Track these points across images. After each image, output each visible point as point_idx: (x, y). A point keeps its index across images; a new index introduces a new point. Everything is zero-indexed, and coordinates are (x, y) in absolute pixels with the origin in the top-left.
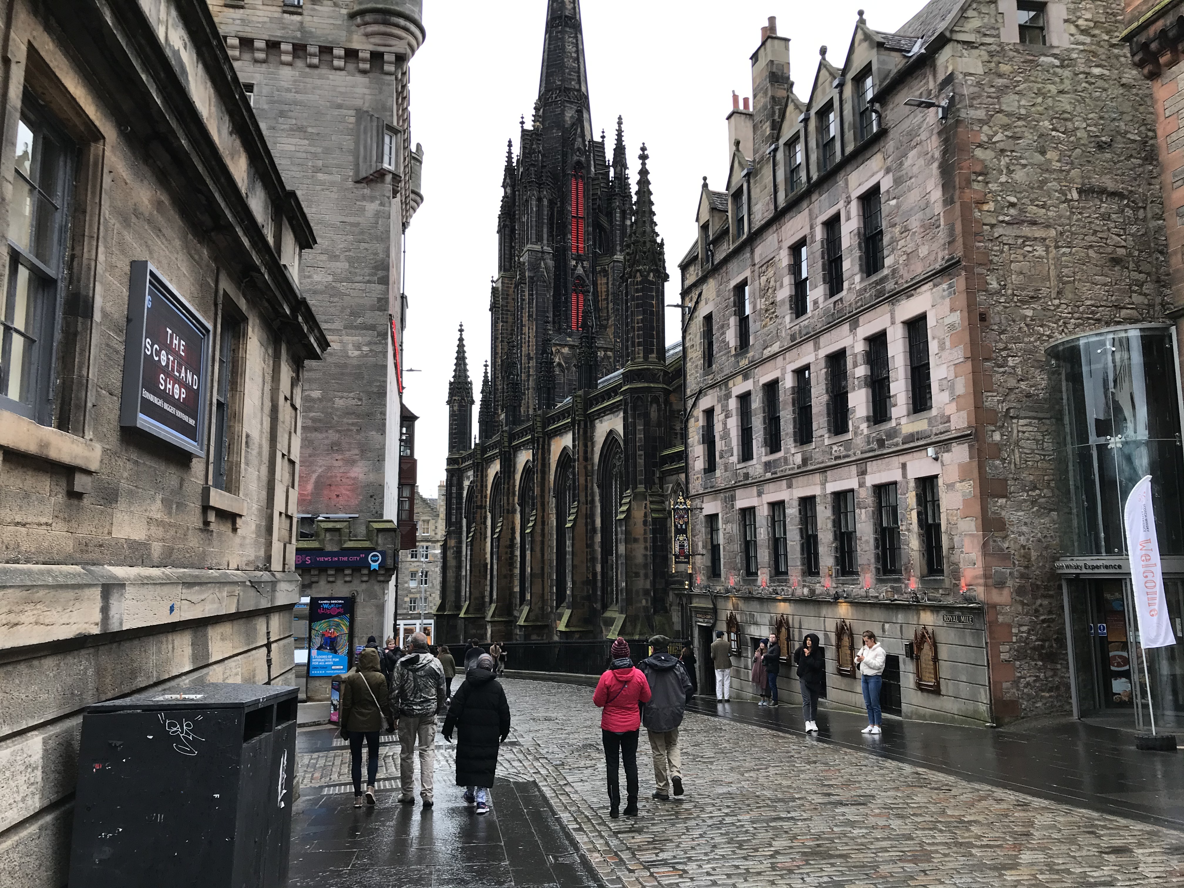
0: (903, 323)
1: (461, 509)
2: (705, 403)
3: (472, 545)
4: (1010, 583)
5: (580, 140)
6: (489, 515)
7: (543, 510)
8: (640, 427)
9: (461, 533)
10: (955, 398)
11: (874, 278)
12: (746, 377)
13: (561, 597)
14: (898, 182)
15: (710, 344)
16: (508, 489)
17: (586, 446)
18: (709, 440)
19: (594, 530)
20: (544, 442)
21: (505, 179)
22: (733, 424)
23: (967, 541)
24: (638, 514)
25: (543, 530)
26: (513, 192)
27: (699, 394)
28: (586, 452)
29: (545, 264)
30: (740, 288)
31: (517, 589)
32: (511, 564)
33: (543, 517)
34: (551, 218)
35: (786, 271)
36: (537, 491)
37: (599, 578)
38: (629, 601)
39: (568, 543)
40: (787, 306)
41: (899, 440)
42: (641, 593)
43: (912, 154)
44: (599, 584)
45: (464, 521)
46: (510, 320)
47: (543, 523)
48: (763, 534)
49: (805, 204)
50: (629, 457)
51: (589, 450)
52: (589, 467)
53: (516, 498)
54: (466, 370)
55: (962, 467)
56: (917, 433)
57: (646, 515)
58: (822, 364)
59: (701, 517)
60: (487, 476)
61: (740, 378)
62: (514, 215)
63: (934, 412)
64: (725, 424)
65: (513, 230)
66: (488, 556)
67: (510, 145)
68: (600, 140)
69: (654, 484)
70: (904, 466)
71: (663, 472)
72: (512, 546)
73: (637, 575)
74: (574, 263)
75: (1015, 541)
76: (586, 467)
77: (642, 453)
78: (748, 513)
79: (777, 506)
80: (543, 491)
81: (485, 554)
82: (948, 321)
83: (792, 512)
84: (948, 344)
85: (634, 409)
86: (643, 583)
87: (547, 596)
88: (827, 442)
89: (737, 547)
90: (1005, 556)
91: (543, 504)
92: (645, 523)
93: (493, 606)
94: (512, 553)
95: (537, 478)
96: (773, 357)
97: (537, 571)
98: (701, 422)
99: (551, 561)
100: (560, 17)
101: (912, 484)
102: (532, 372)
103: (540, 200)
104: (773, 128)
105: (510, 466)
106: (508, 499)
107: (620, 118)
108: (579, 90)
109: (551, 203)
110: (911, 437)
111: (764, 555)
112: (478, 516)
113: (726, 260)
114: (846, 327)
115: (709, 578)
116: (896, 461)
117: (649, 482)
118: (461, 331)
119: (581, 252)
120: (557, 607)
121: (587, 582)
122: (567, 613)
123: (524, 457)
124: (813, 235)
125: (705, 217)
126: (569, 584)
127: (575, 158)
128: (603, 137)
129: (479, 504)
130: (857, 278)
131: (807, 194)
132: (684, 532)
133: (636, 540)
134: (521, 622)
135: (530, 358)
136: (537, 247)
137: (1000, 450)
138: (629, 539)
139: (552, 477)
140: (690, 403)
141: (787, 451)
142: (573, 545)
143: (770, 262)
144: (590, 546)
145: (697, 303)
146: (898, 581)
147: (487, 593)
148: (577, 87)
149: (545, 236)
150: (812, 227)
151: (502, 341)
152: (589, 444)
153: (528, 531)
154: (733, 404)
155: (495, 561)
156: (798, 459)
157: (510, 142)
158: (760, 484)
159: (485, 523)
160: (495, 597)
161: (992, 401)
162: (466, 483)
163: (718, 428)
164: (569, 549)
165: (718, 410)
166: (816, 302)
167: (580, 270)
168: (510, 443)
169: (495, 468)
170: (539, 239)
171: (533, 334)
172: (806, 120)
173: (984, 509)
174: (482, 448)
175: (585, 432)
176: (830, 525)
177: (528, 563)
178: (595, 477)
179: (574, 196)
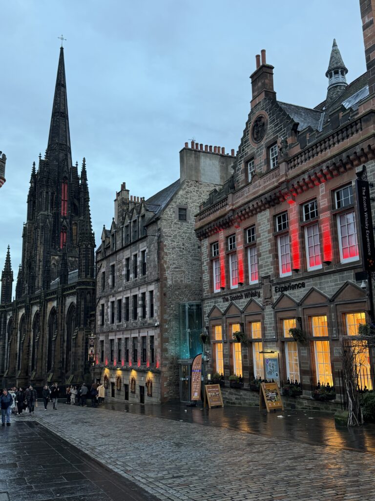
0: (149, 291)
1: (5, 328)
2: (102, 302)
3: (10, 345)
4: (168, 366)
5: (66, 167)
6: (19, 332)
7: (43, 332)
8: (83, 303)
9: (5, 339)
10: (158, 316)
11: (144, 276)
12: (113, 296)
13: (49, 368)
14: (150, 251)
15: (104, 281)
16: (28, 322)
17: (62, 307)
18: (102, 314)
19: (64, 341)
20: (45, 303)
21: (31, 179)
22: (109, 310)
23: (159, 354)
24: (80, 336)
25: (43, 340)
26: (35, 186)
27: (100, 298)
28: (62, 310)
29: (49, 220)
30: (113, 266)
31: (30, 364)
32: (28, 354)
33: (43, 335)
34: (52, 200)
35: (124, 266)
36: (41, 324)
37: (65, 360)
38: (75, 370)
39: (53, 346)
40: (124, 277)
41: (147, 324)
42: (80, 366)
43: (152, 245)
44: (65, 363)
45: (7, 334)
46: (32, 241)
47: (43, 337)
48: (115, 348)
49: (129, 247)
50: (78, 315)
51: (63, 308)
52: (63, 316)
53: (32, 326)
54: (10, 266)
55: (158, 334)
56: (151, 323)
57: (83, 337)
58: (132, 298)
59: (99, 341)
60: (18, 315)
61: (112, 296)
62: (35, 196)
63: (154, 318)
64: (107, 310)
65: (34, 202)
66: (18, 350)
67: (34, 164)
68: (75, 166)
69: (87, 324)
70: (148, 332)
71: (91, 320)
72: (29, 346)
73: (79, 359)
74: (62, 220)
75: (170, 354)
76: (62, 316)
77: (83, 313)
78: (112, 340)
79: (120, 339)
80: (43, 324)
81: (16, 349)
82: (157, 294)
83: (123, 342)
84: (157, 300)
85: (81, 296)
86: (81, 363)
87: (43, 368)
88: (132, 322)
89: (109, 352)
90: (167, 359)
91: (43, 330)
92: (83, 340)
93: (20, 372)
94: (29, 349)
95: (41, 318)
96: (121, 292)
97: (39, 357)
98: (101, 308)
99: (46, 353)
100: (58, 112)
101: (149, 337)
102: (41, 267)
103: (47, 193)
104: (123, 219)
105: (29, 312)
106: (28, 326)
107: (84, 159)
108: (66, 145)
109: (53, 194)
110: (149, 324)
111: (115, 355)
112: (14, 332)
113: (109, 256)
114: (137, 288)
115: (100, 362)
116: (146, 330)
117: (85, 324)
118: (9, 248)
119: (65, 215)
120: (48, 372)
121: (60, 362)
122: (51, 375)
123: (35, 309)
124: (131, 257)
125: (104, 239)
126: (53, 363)
127: (64, 175)
128: (77, 165)
129: (14, 327)
130: (140, 275)
131: (130, 245)
132: (93, 346)
133: (79, 346)
134: (32, 378)
135: (40, 261)
136: (46, 213)
137: (167, 330)
138: (76, 345)
139: (48, 318)
140: (97, 300)
141: (123, 322)
142: (55, 347)
143: (120, 262)
144: (62, 347)
145: (101, 267)
146: (145, 364)
147: (17, 366)
148: (65, 144)
149: (49, 208)
150: (131, 255)
151: (27, 251)
152: (63, 307)
153: (36, 341)
154: (110, 304)
155: (21, 353)
156: (125, 325)
157: (34, 163)
158: (116, 331)
159: (17, 335)
160: (20, 368)
161: (166, 317)
162: (8, 317)
163: (105, 311)
164: (53, 349)
165: (105, 305)
166: (131, 278)
167: (65, 223)
168: (30, 302)
169: (22, 312)
170: (47, 209)
171: (42, 251)
172: (130, 223)
173: (162, 347)
174: (16, 302)
175: (62, 302)
176: (132, 347)
177: (36, 354)
178: (65, 320)
179: (63, 191)
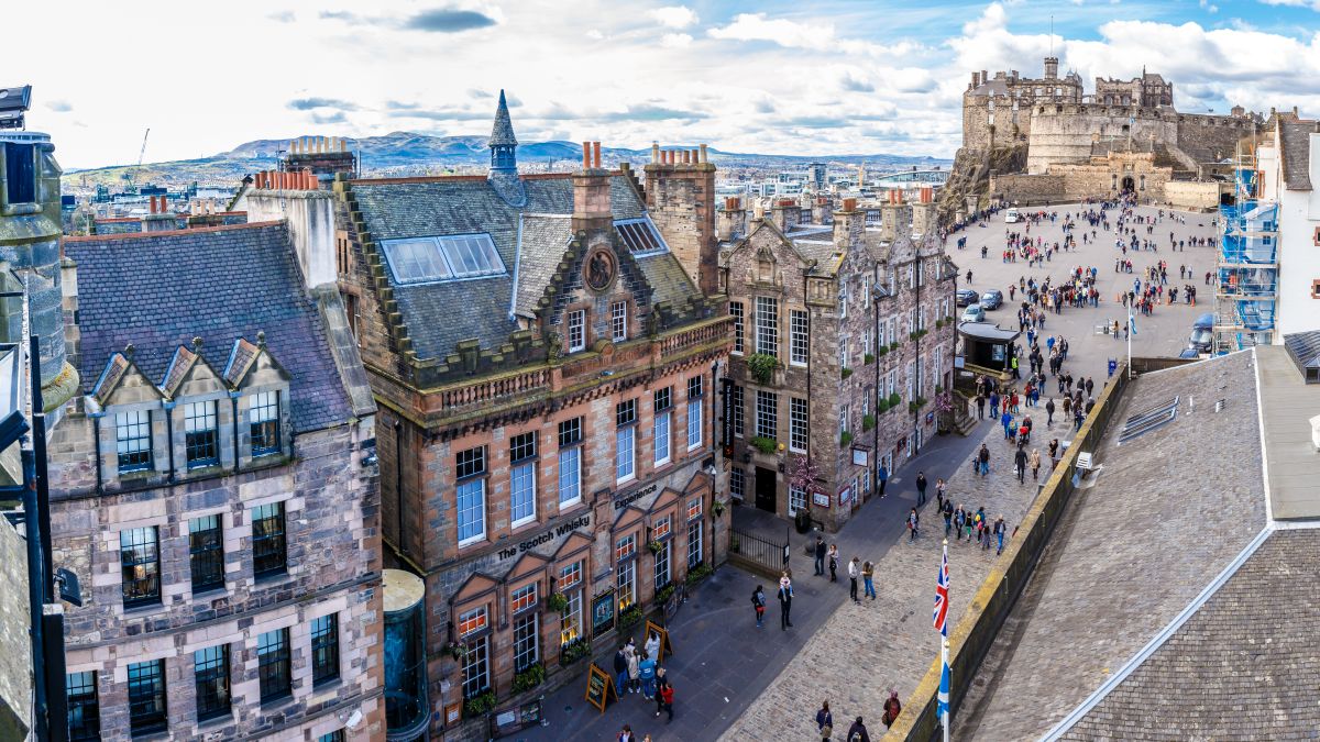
10: (367, 670)
14: (311, 506)
41: (302, 712)
43: (330, 488)
55: (373, 714)
56: (326, 703)
63: (345, 684)
70: (307, 731)
82: (363, 618)
84: (362, 633)
110: (318, 707)
116: (298, 730)
130: (250, 581)
